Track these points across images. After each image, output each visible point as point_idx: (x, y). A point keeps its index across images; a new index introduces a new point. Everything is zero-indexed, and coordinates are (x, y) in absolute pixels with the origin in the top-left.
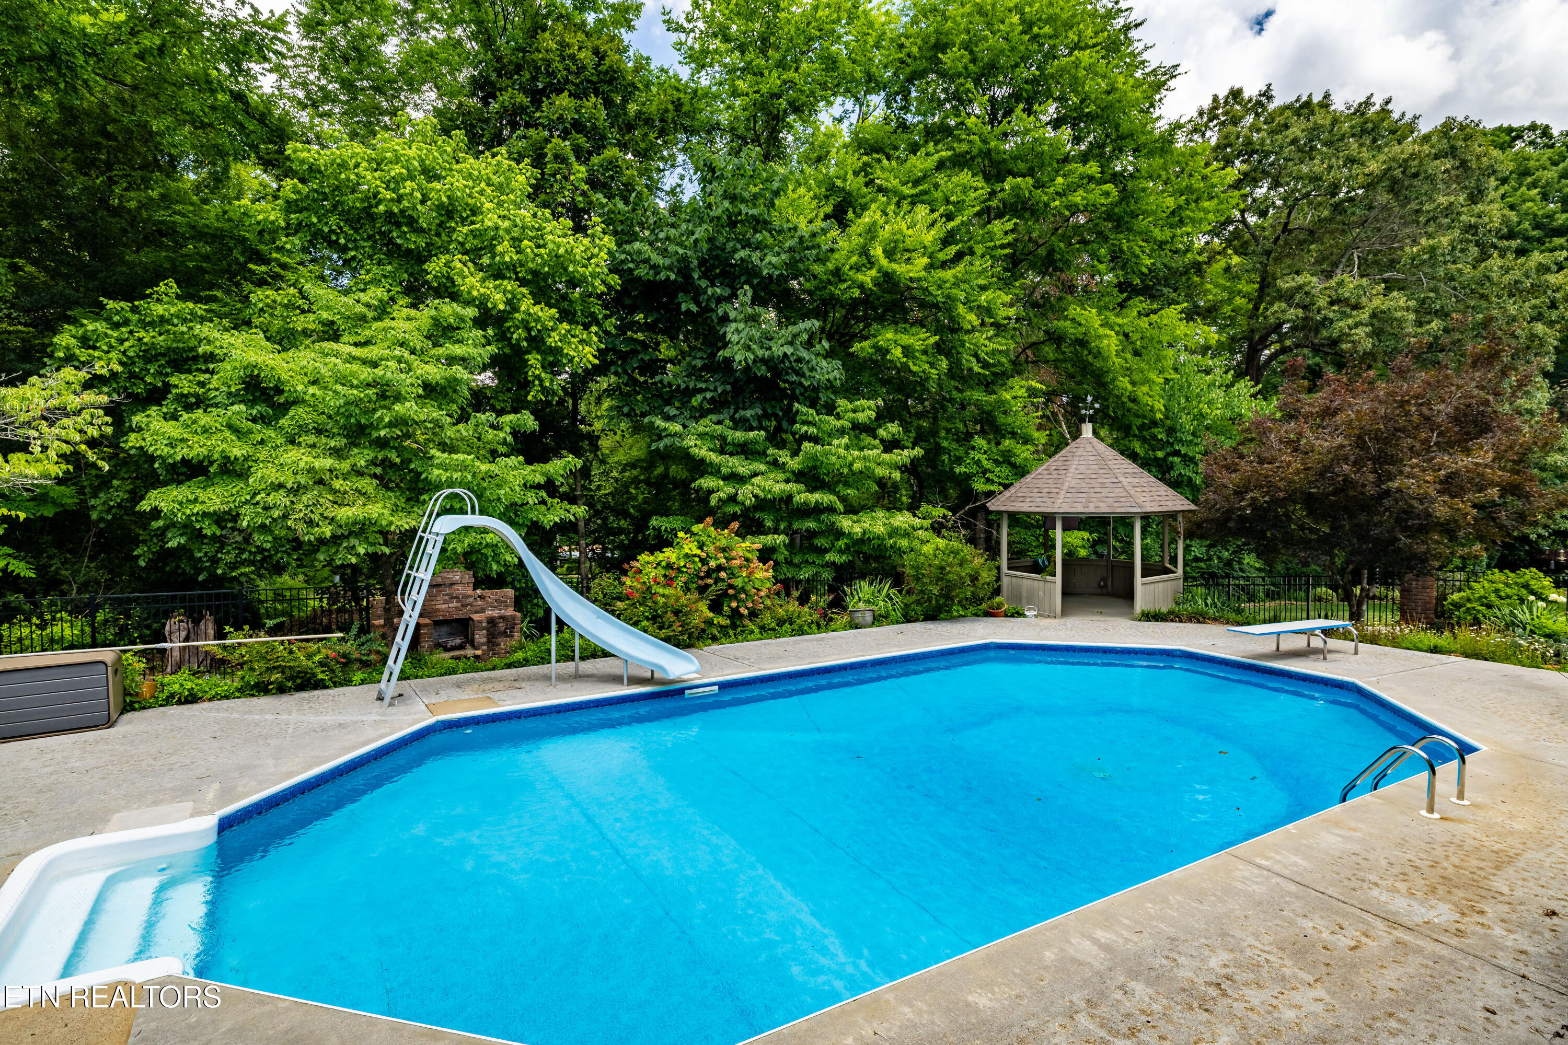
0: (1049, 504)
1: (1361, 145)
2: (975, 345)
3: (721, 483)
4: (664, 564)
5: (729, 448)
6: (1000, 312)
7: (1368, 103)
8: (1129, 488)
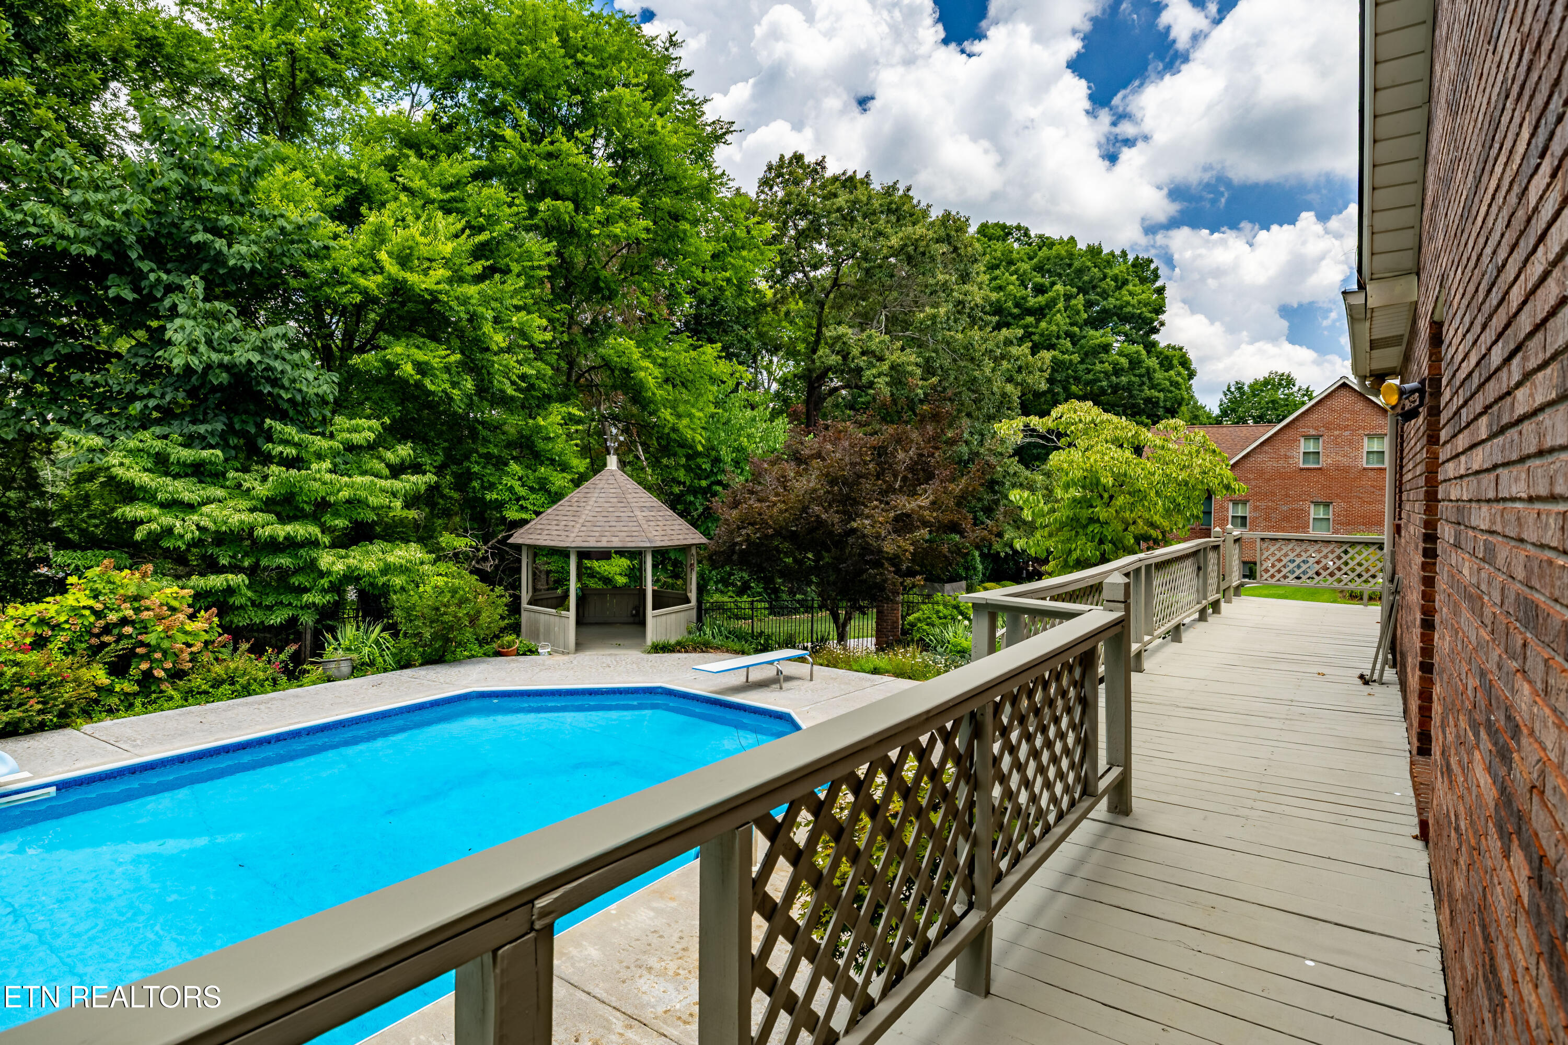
0: (563, 538)
1: (888, 222)
2: (506, 366)
3: (156, 511)
4: (34, 620)
5: (175, 469)
6: (535, 336)
7: (894, 187)
8: (643, 522)
